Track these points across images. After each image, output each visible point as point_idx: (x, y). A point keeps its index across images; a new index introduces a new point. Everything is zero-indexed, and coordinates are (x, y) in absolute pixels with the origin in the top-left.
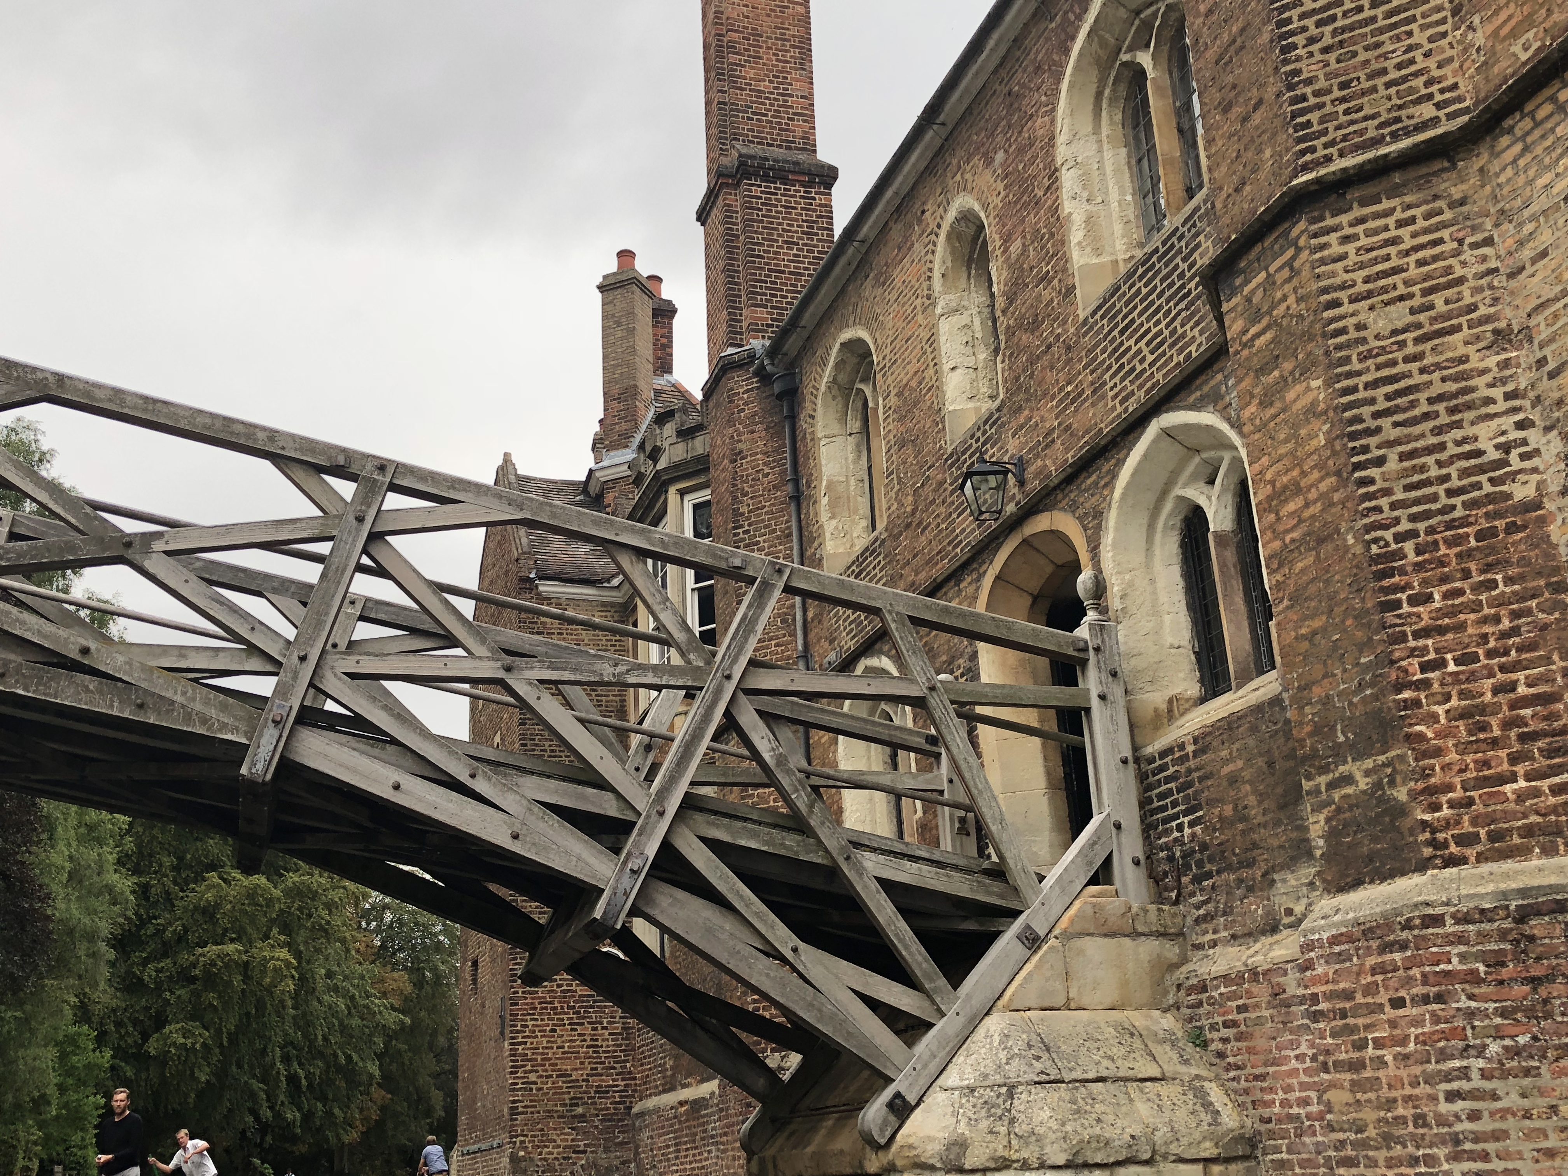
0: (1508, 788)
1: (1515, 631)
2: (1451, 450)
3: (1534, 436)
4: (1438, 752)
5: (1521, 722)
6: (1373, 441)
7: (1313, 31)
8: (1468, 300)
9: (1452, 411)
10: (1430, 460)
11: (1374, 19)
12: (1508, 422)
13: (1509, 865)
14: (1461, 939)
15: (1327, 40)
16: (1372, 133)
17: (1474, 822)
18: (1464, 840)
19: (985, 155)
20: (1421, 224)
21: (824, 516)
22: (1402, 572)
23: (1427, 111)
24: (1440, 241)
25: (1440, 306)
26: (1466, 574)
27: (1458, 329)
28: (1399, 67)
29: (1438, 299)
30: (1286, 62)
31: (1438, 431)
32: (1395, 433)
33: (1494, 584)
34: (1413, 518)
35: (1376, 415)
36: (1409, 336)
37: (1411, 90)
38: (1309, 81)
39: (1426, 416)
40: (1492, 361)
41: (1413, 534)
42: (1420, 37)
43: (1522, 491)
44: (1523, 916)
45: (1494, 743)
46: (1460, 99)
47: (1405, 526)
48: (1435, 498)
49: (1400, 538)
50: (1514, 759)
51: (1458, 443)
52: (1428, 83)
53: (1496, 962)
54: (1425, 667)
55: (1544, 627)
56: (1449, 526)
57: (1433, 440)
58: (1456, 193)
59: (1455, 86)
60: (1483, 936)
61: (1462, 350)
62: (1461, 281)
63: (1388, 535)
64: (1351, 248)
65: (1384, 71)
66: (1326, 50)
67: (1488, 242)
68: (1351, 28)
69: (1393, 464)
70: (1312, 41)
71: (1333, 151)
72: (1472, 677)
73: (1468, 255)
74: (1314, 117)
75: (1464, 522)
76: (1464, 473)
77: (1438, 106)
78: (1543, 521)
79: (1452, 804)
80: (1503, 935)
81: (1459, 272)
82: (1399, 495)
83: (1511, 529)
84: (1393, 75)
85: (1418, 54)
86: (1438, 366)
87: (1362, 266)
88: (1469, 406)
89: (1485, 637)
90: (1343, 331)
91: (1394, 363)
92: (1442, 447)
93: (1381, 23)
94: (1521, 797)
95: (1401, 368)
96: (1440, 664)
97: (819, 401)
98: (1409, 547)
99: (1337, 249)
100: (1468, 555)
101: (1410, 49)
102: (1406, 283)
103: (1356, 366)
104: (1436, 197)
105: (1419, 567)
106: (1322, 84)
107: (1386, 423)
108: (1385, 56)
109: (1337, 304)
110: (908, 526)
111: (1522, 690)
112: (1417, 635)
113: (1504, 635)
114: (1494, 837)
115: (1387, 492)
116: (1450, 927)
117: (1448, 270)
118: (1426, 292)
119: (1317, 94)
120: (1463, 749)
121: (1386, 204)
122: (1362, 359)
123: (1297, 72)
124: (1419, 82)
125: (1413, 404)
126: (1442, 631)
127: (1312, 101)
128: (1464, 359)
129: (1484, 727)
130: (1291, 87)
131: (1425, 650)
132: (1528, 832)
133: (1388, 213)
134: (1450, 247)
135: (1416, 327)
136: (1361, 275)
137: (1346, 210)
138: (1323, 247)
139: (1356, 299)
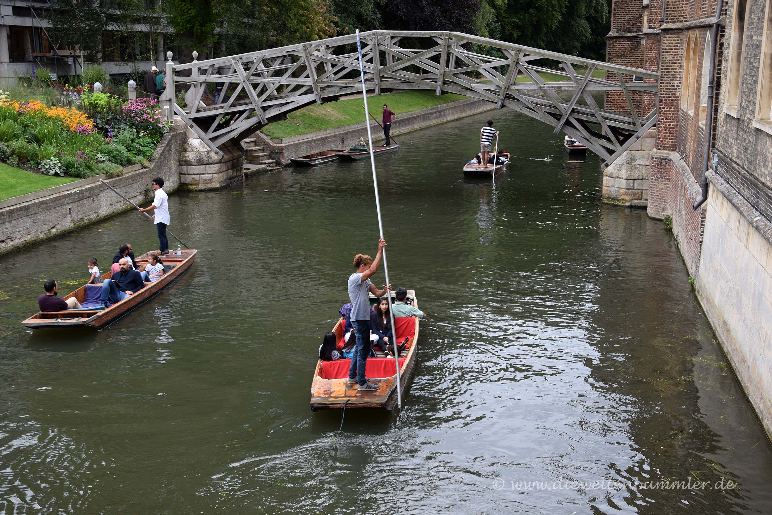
0: (667, 140)
1: (672, 117)
3: (680, 85)
4: (661, 132)
5: (670, 131)
8: (678, 59)
9: (673, 77)
10: (669, 85)
12: (679, 82)
13: (664, 152)
14: (655, 161)
16: (675, 20)
17: (663, 144)
18: (661, 146)
20: (676, 42)
23: (682, 18)
25: (675, 58)
26: (669, 106)
27: (676, 63)
29: (675, 56)
31: (671, 80)
32: (666, 79)
33: (671, 108)
34: (666, 94)
36: (671, 62)
38: (670, 5)
39: (670, 77)
40: (679, 71)
41: (665, 97)
43: (678, 94)
44: (662, 159)
45: (667, 133)
46: (686, 18)
48: (668, 92)
50: (668, 136)
51: (673, 83)
52: (684, 13)
53: (658, 165)
54: (662, 119)
55: (675, 117)
56: (669, 97)
58: (681, 37)
59: (686, 16)
61: (676, 67)
62: (678, 55)
63: (662, 96)
64: (667, 42)
65: (678, 8)
67: (683, 49)
69: (665, 84)
71: (670, 21)
72: (666, 122)
73: (680, 50)
74: (669, 13)
76: (672, 89)
77: (684, 18)
78: (679, 100)
79: (661, 141)
80: (659, 162)
82: (665, 90)
83: (675, 100)
84: (680, 9)
86: (673, 69)
87: (668, 46)
88: (675, 78)
89: (669, 116)
92: (670, 83)
94: (668, 142)
95: (669, 67)
98: (664, 99)
100: (670, 103)
101: (683, 4)
102: (673, 52)
104: (679, 37)
105: (664, 103)
107: (665, 76)
109: (663, 52)
111: (671, 126)
112: (663, 113)
114: (664, 147)
115: (663, 89)
117: (677, 52)
119: (671, 8)
120: (664, 133)
124: (682, 12)
125: (669, 75)
126: (665, 114)
128: (676, 69)
129: (666, 130)
130: (667, 5)
132: (668, 147)
133: (673, 38)
134: (678, 47)
135: (672, 60)
136: (667, 48)
137: (667, 35)
138: (664, 40)
139: (666, 52)
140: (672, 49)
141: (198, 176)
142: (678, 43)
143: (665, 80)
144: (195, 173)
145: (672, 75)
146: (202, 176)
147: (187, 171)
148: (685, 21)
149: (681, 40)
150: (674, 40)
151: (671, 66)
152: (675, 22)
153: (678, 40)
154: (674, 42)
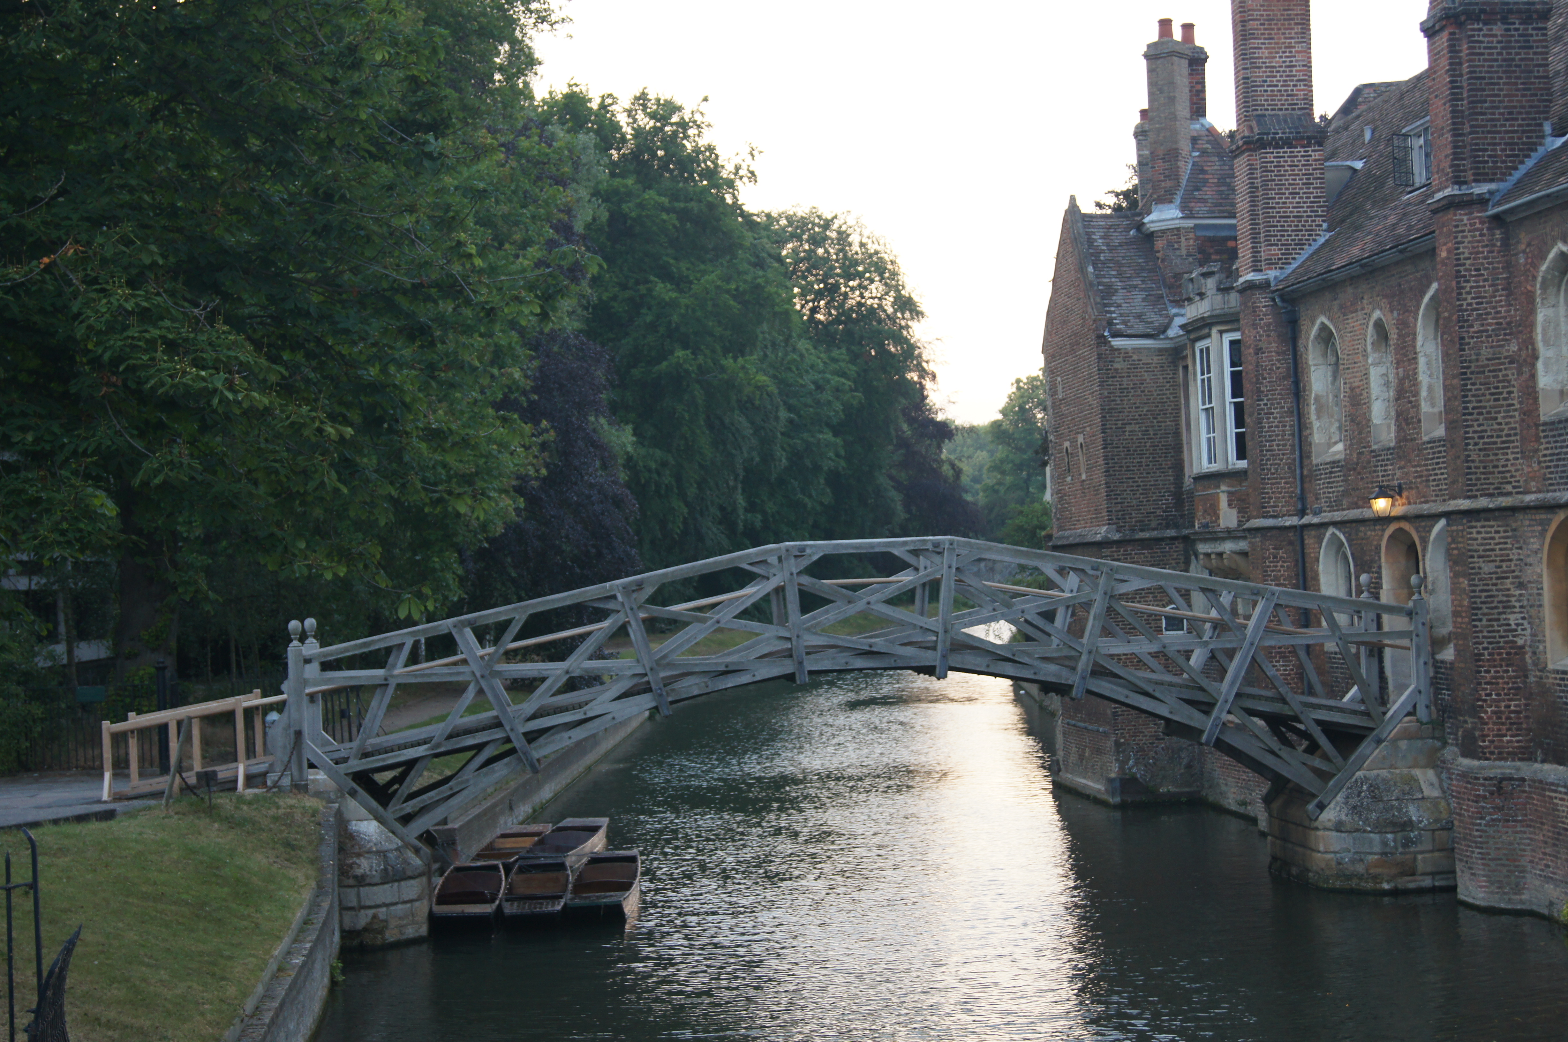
0: (1505, 739)
1: (1512, 688)
2: (1502, 622)
3: (1525, 622)
4: (1487, 724)
5: (1510, 718)
6: (1479, 612)
7: (1476, 440)
8: (1513, 568)
9: (1504, 607)
10: (1495, 623)
11: (1496, 443)
12: (1519, 616)
13: (1502, 763)
14: (1483, 785)
15: (1481, 446)
16: (1491, 491)
17: (1495, 747)
18: (1492, 753)
20: (1502, 534)
21: (1313, 417)
22: (1483, 660)
23: (1509, 488)
24: (1506, 543)
25: (1505, 568)
26: (1501, 666)
27: (1508, 578)
28: (1503, 466)
29: (1504, 565)
30: (1466, 450)
31: (1499, 614)
32: (1486, 611)
33: (1508, 671)
34: (1489, 643)
35: (1482, 603)
36: (1494, 576)
37: (1506, 478)
38: (1473, 461)
39: (1496, 608)
40: (1518, 592)
41: (1487, 648)
42: (1511, 457)
43: (1520, 642)
44: (1501, 780)
45: (1503, 724)
46: (1519, 487)
47: (1485, 645)
48: (1495, 637)
49: (1484, 649)
50: (1508, 730)
51: (1505, 619)
52: (1512, 477)
53: (1492, 793)
54: (1487, 695)
56: (1499, 648)
57: (1496, 617)
58: (1514, 525)
59: (1518, 481)
60: (1490, 785)
61: (1509, 586)
62: (1511, 560)
63: (1480, 647)
64: (1479, 536)
65: (1497, 467)
66: (1480, 450)
67: (1521, 548)
68: (1489, 443)
69: (1484, 622)
70: (1476, 444)
71: (1478, 493)
72: (1499, 701)
73: (1515, 551)
74: (1473, 477)
75: (1502, 648)
76: (1505, 631)
77: (1515, 487)
78: (1525, 653)
79: (1489, 741)
80: (1494, 785)
81: (1511, 557)
82: (1485, 634)
83: (1516, 654)
84: (1501, 469)
85: (1509, 463)
86: (1501, 590)
87: (1482, 545)
88: (1509, 607)
89: (1504, 689)
90: (1473, 568)
91: (1488, 585)
92: (1499, 620)
93: (1499, 445)
94: (1508, 742)
95: (1490, 587)
96: (1490, 695)
98: (1486, 652)
99: (1475, 535)
100: (1502, 660)
101: (1507, 460)
102: (1496, 556)
103: (1476, 582)
104: (1507, 526)
105: (1488, 660)
106: (1477, 464)
107: (1484, 606)
108: (1498, 460)
109: (1472, 557)
111: (1512, 708)
112: (1486, 683)
113: (1510, 689)
114: (1500, 753)
115: (1481, 632)
116: (1481, 781)
117: (1508, 555)
118: (1502, 561)
119: (1476, 468)
120: (1495, 724)
121: (1492, 523)
122: (1480, 580)
123: (1469, 456)
124: (1508, 475)
125: (1492, 602)
126: (1492, 683)
127: (1474, 470)
128: (1509, 590)
129: (1500, 718)
130: (1467, 461)
131: (1486, 689)
132: (1509, 753)
133: (1492, 527)
134: (1509, 546)
135: (1496, 573)
136: (1482, 548)
137: (1479, 521)
138: (1471, 533)
139: (1479, 557)
140: (1493, 550)
141: (384, 909)
142: (1507, 537)
143: (1484, 614)
144: (379, 902)
145: (1499, 602)
146: (392, 908)
147: (359, 900)
148: (1517, 493)
149: (1514, 530)
150: (1497, 532)
151: (1495, 585)
152: (1491, 495)
153: (1505, 531)
154: (1497, 536)
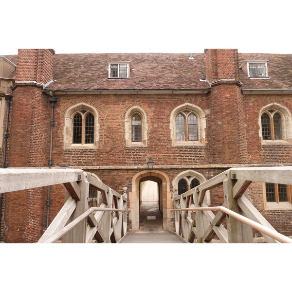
16: (244, 162)
19: (149, 106)
28: (245, 156)
42: (246, 153)
70: (241, 149)
93: (244, 150)
97: (68, 110)
110: (106, 153)
